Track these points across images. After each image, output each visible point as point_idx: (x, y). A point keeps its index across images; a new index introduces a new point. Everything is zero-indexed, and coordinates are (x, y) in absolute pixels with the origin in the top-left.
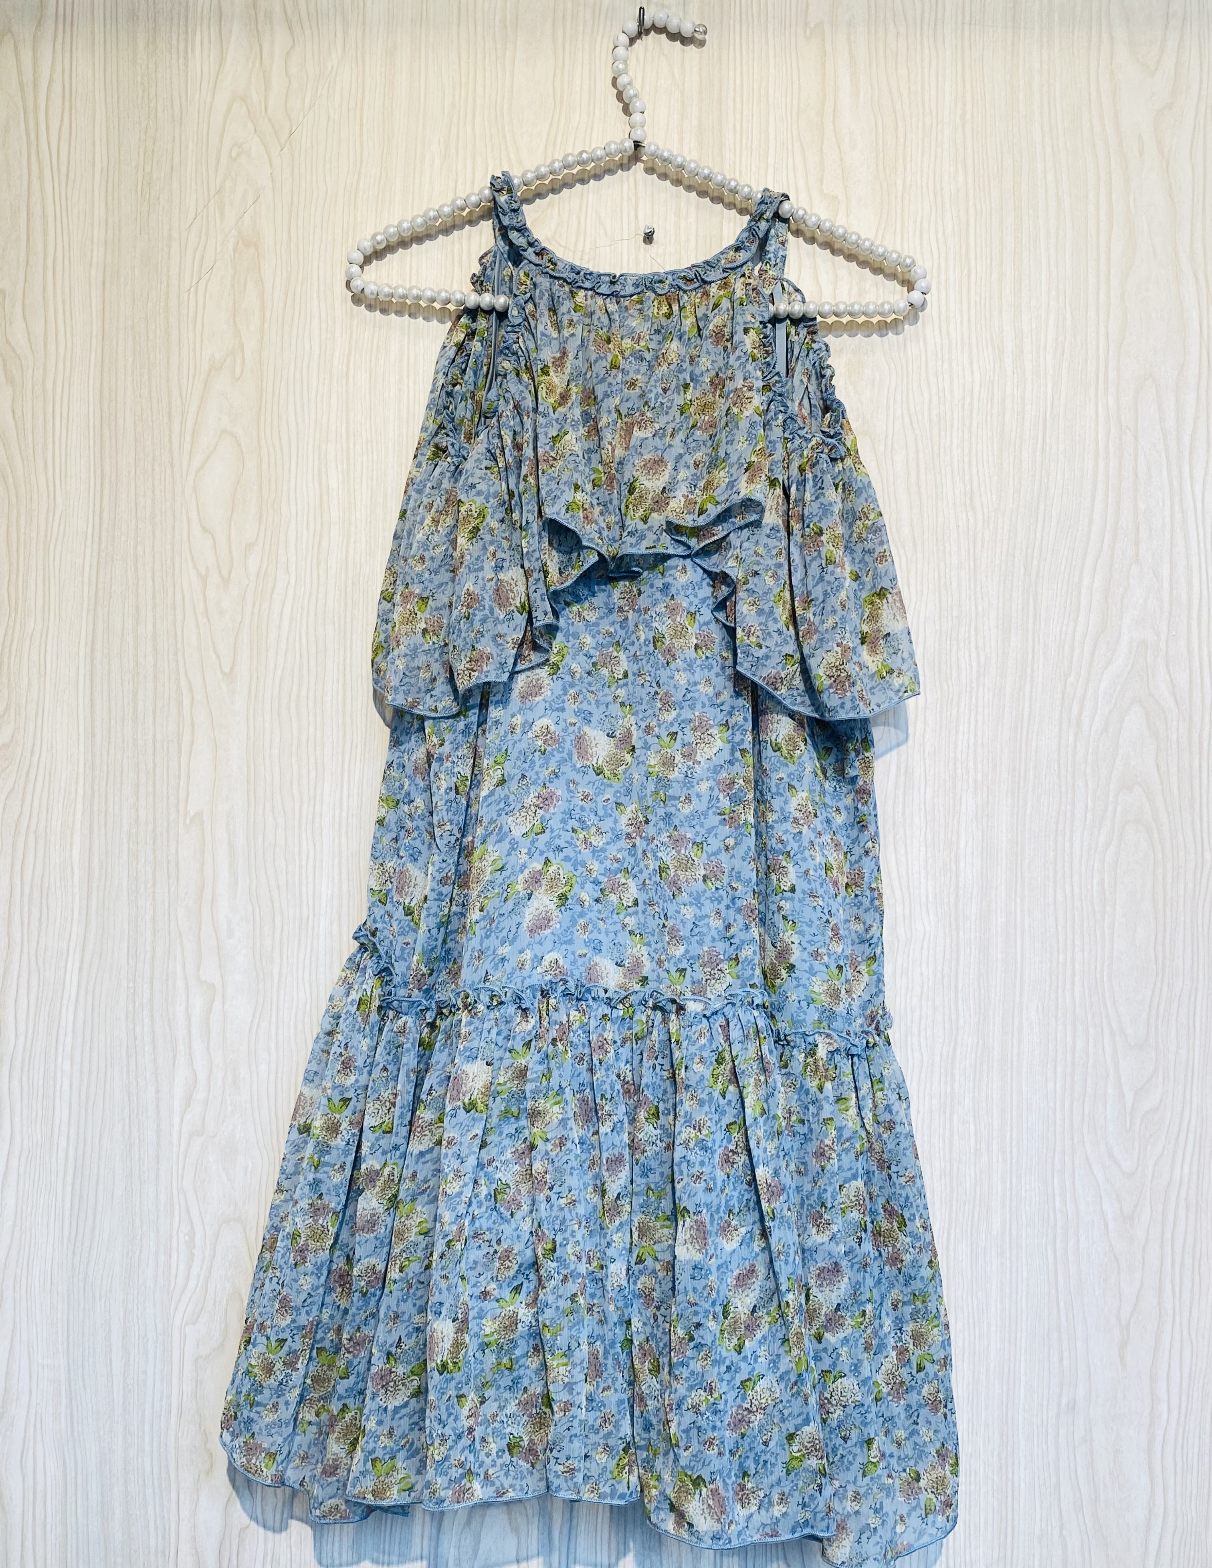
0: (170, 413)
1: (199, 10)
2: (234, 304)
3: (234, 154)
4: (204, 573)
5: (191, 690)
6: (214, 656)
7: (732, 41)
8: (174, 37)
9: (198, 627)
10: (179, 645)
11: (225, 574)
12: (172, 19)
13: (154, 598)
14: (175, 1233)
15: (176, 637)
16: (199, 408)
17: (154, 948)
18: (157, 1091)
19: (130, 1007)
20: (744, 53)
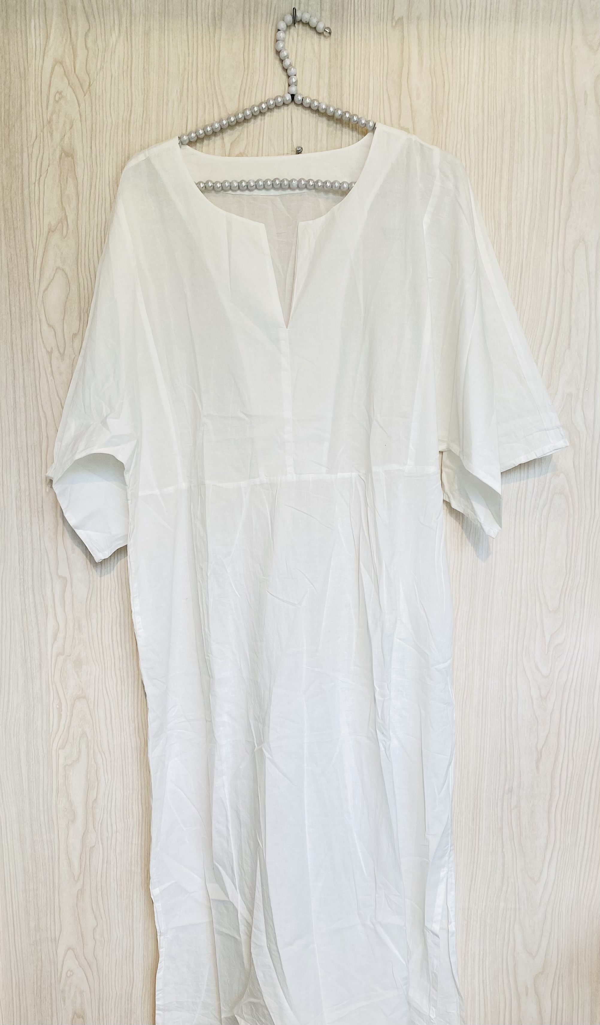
0: (27, 257)
1: (33, 5)
2: (61, 191)
3: (57, 98)
4: (49, 350)
5: (46, 417)
6: (57, 399)
7: (349, 28)
8: (19, 22)
9: (48, 381)
10: (38, 392)
11: (62, 351)
12: (17, 11)
13: (23, 365)
14: (51, 703)
15: (36, 387)
16: (44, 254)
17: (33, 558)
18: (39, 632)
19: (22, 589)
20: (356, 37)
